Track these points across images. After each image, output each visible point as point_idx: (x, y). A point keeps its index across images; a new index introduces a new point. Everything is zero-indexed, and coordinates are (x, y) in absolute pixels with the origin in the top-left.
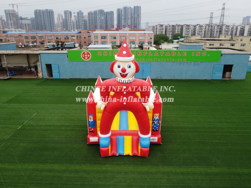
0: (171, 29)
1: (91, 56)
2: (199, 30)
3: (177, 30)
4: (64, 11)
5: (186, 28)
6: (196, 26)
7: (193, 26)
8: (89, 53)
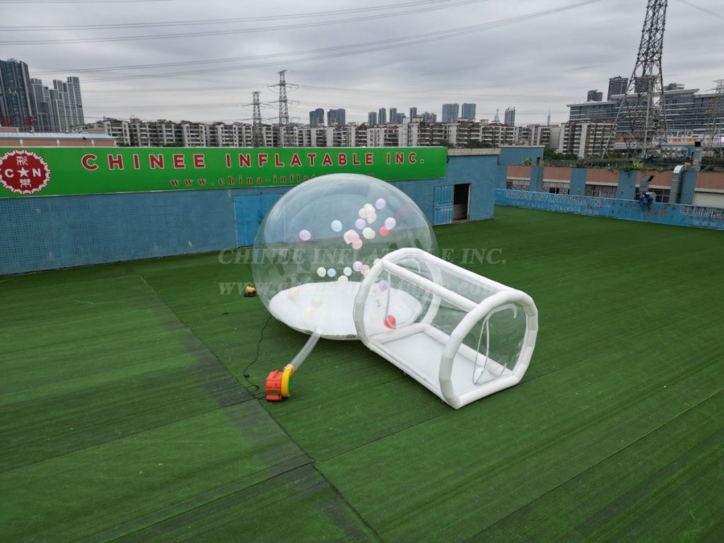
0: (148, 134)
1: (47, 175)
2: (226, 137)
3: (167, 136)
5: (190, 130)
6: (216, 126)
7: (207, 128)
8: (38, 161)
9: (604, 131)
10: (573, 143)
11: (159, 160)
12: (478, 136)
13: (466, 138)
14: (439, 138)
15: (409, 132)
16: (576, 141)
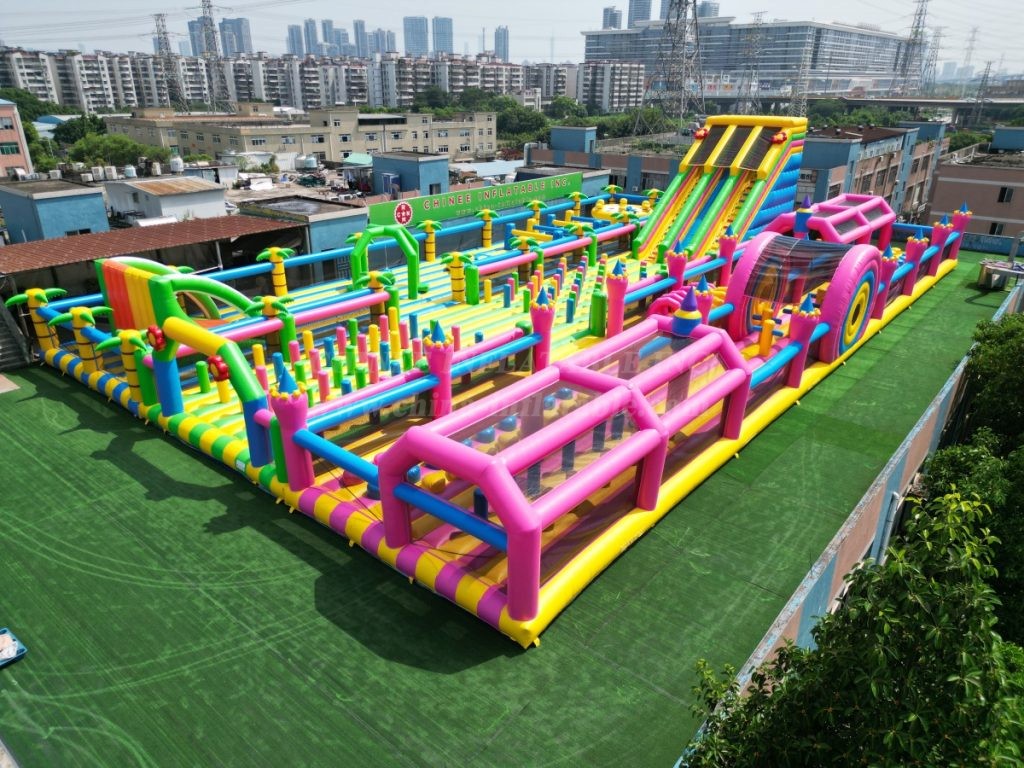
1: (412, 214)
8: (409, 207)
9: (630, 74)
10: (594, 91)
12: (477, 80)
13: (461, 84)
14: (424, 84)
15: (383, 73)
16: (598, 88)
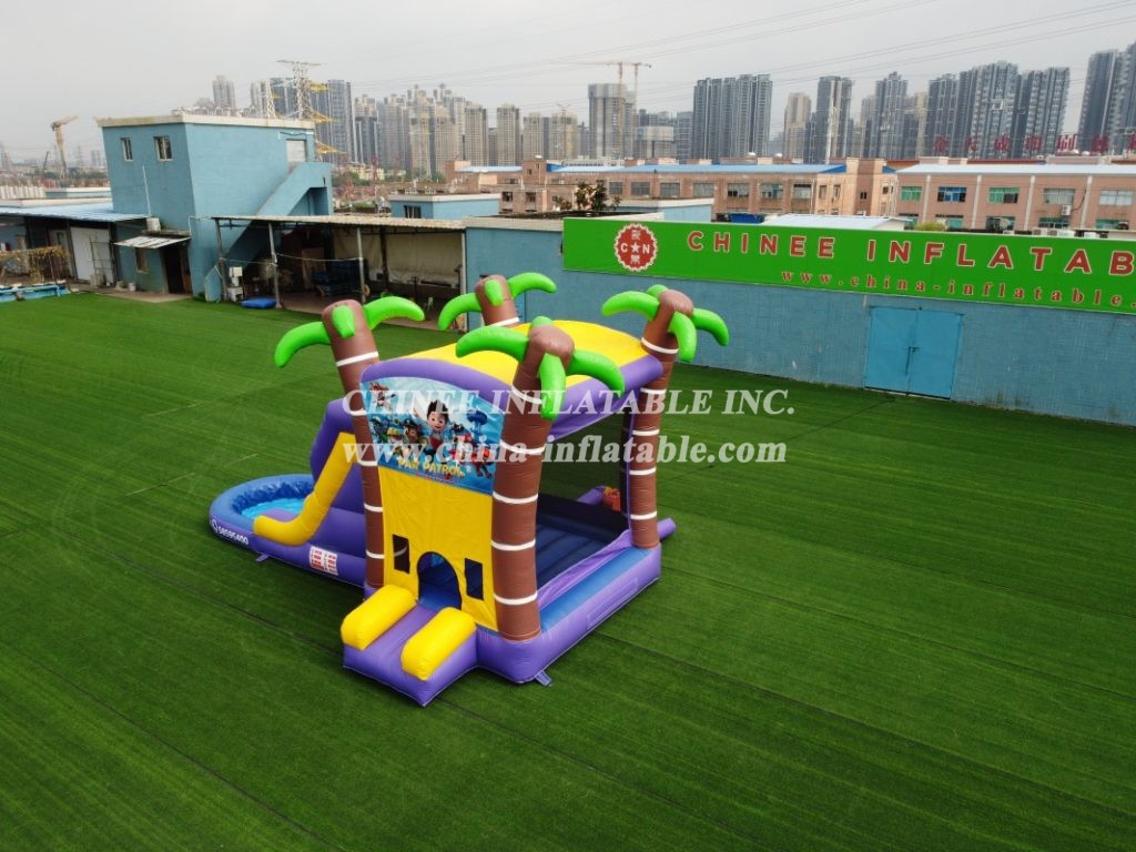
1: (655, 252)
4: (818, 81)
8: (649, 236)
11: (771, 243)
